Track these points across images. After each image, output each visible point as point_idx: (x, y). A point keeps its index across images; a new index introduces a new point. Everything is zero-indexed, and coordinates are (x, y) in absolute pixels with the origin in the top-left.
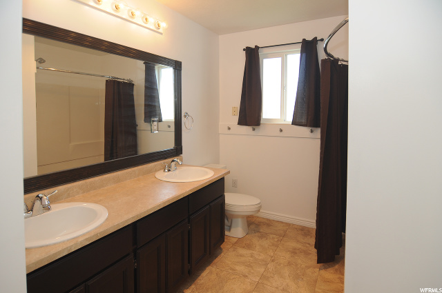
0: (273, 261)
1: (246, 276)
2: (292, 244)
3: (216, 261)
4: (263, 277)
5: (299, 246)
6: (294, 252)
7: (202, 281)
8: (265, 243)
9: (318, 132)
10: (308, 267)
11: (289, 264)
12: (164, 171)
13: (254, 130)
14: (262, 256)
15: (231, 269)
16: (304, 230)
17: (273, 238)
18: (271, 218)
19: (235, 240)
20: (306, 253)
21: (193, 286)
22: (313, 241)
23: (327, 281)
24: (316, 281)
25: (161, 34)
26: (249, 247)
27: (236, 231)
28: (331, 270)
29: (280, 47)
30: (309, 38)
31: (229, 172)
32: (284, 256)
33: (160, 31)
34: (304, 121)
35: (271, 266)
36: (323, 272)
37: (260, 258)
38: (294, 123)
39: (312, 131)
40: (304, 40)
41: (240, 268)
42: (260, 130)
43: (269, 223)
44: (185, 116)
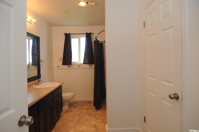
0: (81, 113)
1: (73, 120)
2: (86, 107)
3: (60, 119)
4: (79, 118)
5: (88, 107)
6: (87, 109)
7: (57, 127)
8: (77, 109)
9: (93, 66)
10: (93, 112)
11: (87, 113)
12: (36, 85)
13: (69, 66)
14: (77, 113)
15: (67, 120)
16: (89, 102)
17: (79, 107)
18: (77, 100)
19: (65, 111)
20: (91, 108)
21: (54, 129)
22: (93, 104)
23: (99, 114)
24: (96, 115)
25: (32, 24)
26: (71, 111)
27: (65, 108)
28: (99, 111)
29: (78, 34)
30: (88, 32)
31: (63, 83)
32: (84, 111)
33: (32, 23)
34: (87, 62)
35: (81, 115)
36: (97, 112)
37: (76, 114)
38: (84, 63)
39: (90, 66)
40: (87, 33)
41: (70, 119)
42: (72, 67)
43: (76, 103)
44: (41, 61)
